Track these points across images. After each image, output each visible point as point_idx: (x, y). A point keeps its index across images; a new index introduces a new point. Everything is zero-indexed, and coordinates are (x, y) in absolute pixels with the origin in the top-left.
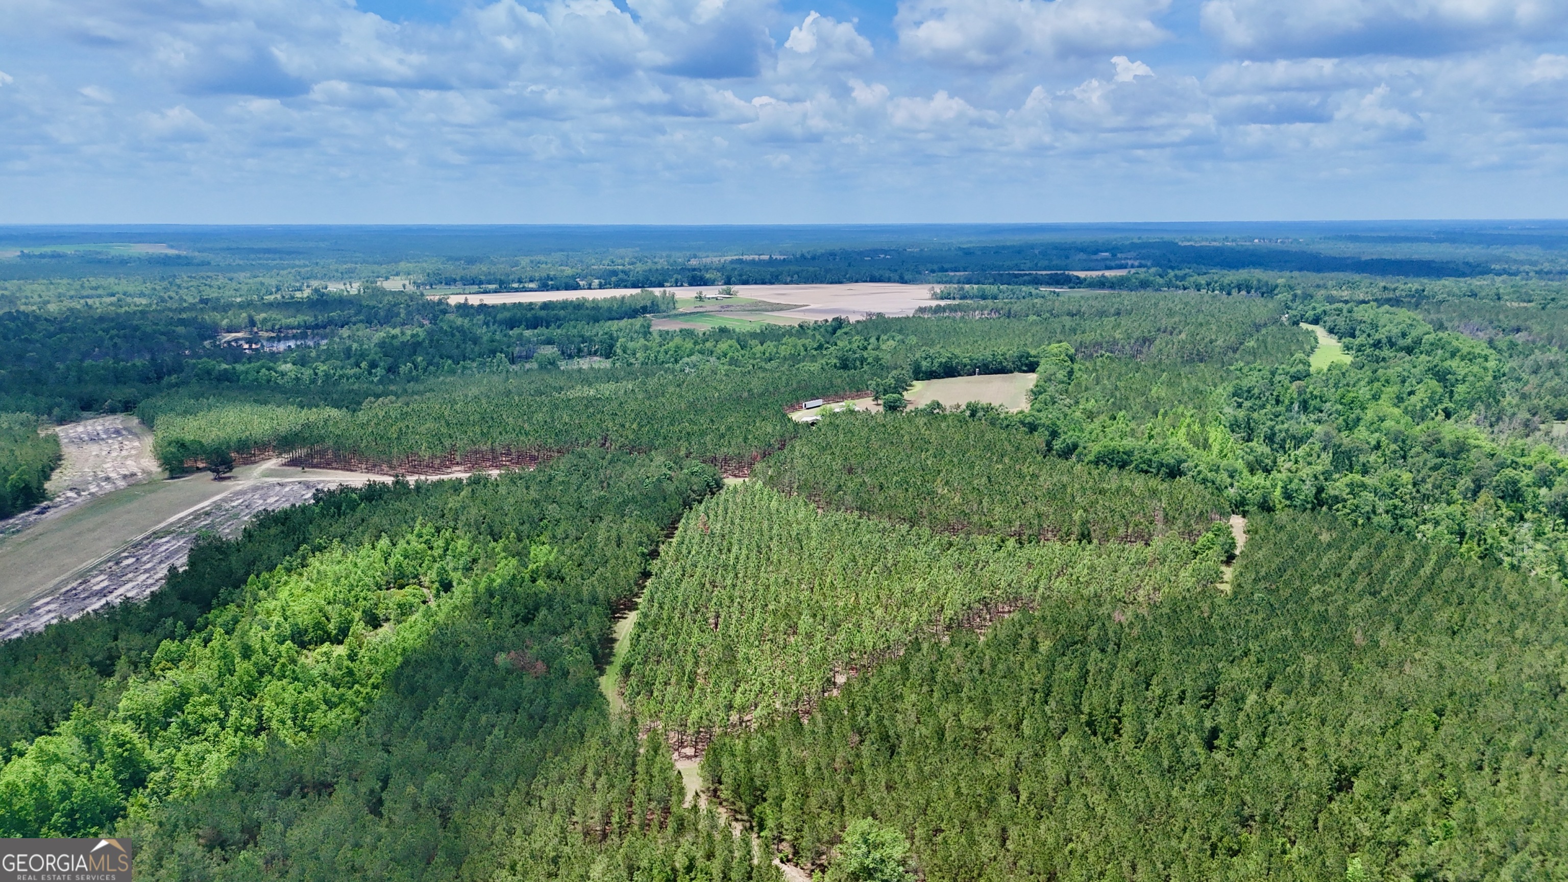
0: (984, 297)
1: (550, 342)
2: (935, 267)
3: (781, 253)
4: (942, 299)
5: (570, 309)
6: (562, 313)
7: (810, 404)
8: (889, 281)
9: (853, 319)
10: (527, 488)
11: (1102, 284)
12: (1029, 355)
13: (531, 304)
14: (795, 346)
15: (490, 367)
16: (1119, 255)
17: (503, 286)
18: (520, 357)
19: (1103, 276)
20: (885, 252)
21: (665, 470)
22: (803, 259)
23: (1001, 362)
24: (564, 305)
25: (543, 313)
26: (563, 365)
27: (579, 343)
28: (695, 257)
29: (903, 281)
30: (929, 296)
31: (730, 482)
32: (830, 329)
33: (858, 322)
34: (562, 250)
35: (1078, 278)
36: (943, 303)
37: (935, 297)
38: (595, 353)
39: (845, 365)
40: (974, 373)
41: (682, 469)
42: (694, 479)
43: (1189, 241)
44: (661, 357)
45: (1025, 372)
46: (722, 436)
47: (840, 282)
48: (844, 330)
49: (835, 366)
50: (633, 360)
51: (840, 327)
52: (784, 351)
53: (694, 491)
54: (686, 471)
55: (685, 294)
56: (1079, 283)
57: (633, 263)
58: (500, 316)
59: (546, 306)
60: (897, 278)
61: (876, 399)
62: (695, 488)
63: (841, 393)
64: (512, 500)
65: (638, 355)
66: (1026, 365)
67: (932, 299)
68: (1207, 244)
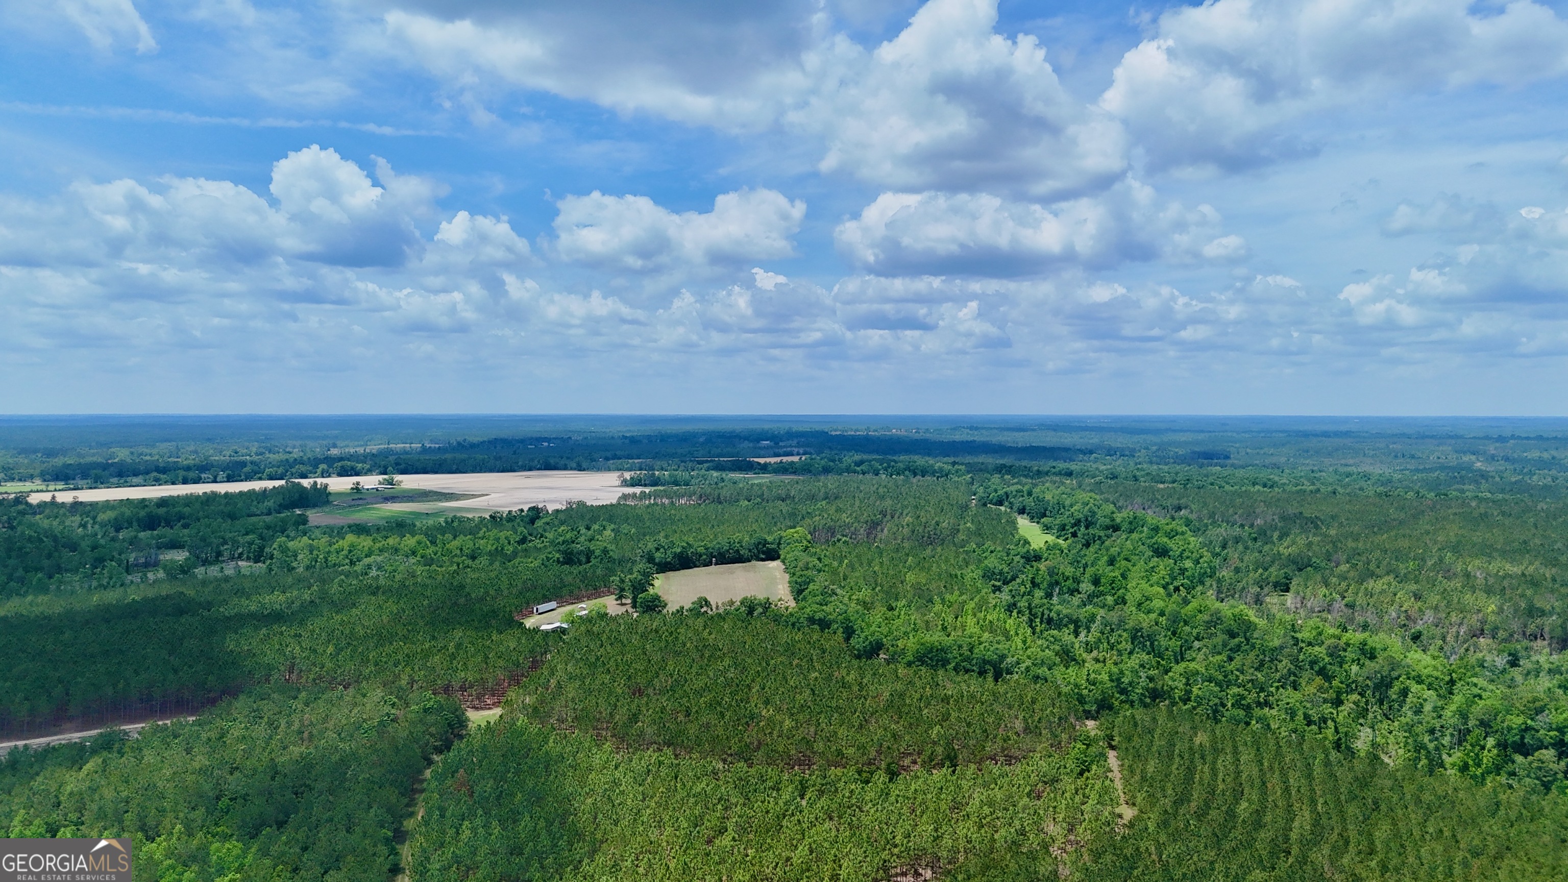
0: (676, 483)
1: (175, 545)
2: (609, 454)
3: (432, 441)
4: (633, 485)
5: (197, 506)
6: (187, 510)
7: (543, 607)
8: (565, 468)
9: (551, 508)
10: (188, 751)
11: (783, 469)
12: (766, 542)
13: (144, 500)
14: (498, 539)
15: (99, 579)
16: (781, 444)
17: (98, 482)
18: (136, 565)
19: (781, 462)
20: (548, 440)
21: (387, 709)
22: (461, 446)
23: (738, 551)
24: (189, 500)
25: (162, 511)
26: (200, 571)
27: (218, 546)
28: (335, 446)
29: (580, 468)
30: (618, 483)
31: (477, 718)
32: (527, 520)
33: (557, 511)
34: (170, 441)
35: (759, 463)
36: (638, 490)
37: (625, 483)
38: (240, 557)
39: (569, 559)
40: (709, 564)
41: (407, 705)
42: (431, 719)
43: (836, 431)
44: (333, 558)
45: (763, 560)
46: (453, 657)
47: (514, 471)
48: (544, 521)
49: (558, 561)
50: (294, 564)
51: (538, 517)
52: (486, 545)
53: (432, 735)
54: (414, 707)
55: (338, 484)
56: (764, 468)
57: (261, 454)
58: (102, 517)
59: (163, 502)
60: (574, 465)
61: (620, 597)
62: (433, 730)
63: (576, 592)
64: (168, 772)
65: (300, 557)
66: (763, 553)
67: (622, 486)
68: (853, 433)
